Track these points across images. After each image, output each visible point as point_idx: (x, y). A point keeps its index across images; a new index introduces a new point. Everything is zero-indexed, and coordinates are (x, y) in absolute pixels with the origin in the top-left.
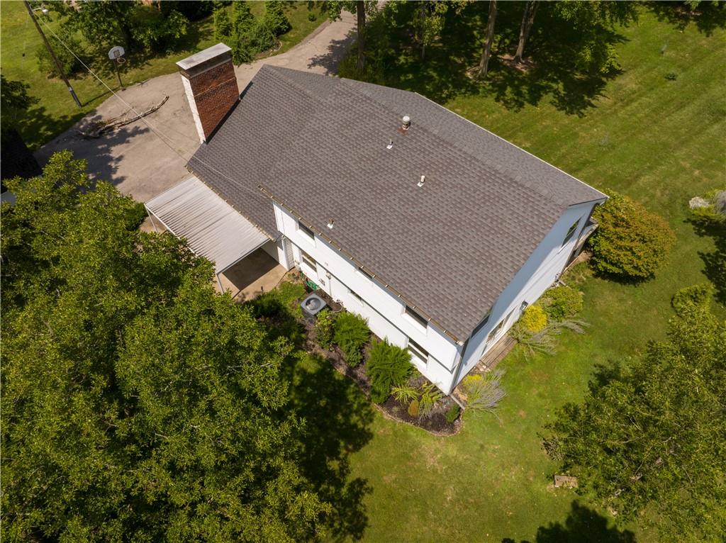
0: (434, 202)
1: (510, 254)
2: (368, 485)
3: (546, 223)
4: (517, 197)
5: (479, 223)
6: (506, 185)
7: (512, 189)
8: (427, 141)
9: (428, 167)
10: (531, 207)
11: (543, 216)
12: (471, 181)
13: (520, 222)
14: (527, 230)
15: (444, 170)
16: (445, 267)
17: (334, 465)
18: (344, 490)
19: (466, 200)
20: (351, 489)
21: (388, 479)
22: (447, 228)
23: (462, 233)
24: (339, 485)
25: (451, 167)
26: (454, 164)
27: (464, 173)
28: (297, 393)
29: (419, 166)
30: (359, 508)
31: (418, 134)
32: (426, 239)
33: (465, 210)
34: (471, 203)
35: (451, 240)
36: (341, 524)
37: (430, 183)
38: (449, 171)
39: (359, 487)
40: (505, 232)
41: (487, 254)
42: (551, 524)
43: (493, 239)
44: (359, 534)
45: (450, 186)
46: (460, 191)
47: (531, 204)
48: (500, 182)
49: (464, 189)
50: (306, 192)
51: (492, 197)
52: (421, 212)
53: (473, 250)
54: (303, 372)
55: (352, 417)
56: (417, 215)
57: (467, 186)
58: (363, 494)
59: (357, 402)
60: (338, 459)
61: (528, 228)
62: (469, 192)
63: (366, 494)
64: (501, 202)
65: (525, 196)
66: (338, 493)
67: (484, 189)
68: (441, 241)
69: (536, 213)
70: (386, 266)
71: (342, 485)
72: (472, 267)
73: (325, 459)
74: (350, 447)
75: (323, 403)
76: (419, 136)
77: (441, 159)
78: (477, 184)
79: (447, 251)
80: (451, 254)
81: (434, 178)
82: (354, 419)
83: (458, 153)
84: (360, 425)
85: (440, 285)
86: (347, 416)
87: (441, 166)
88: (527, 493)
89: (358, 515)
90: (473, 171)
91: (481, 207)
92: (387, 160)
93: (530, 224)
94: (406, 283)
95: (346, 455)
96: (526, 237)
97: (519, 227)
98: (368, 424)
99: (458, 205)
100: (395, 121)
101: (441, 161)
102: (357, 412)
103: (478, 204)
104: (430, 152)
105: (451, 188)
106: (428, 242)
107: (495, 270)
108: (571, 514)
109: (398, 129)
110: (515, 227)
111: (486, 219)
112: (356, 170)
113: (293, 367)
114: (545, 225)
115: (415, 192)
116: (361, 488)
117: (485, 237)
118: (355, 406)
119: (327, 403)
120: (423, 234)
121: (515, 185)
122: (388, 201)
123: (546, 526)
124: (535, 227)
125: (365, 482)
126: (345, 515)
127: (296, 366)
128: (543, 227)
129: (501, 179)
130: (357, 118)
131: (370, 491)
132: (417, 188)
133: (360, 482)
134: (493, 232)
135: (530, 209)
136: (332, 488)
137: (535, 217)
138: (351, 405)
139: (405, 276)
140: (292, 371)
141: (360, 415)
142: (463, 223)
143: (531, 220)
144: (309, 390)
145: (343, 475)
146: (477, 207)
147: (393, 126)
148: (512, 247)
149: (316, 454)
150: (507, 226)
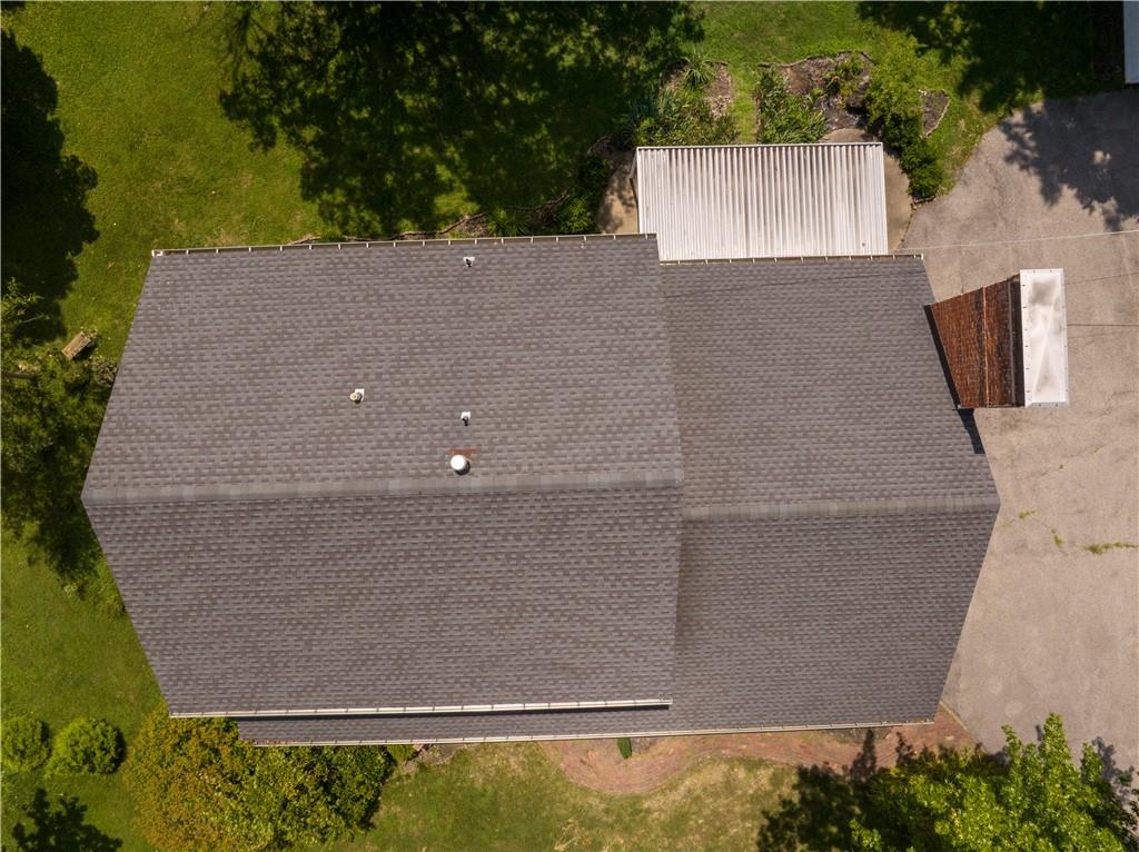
0: (314, 382)
1: (143, 384)
2: (260, 150)
3: (107, 453)
4: (175, 464)
5: (218, 395)
6: (206, 471)
7: (191, 471)
8: (399, 462)
9: (365, 423)
10: (144, 463)
11: (117, 459)
12: (272, 445)
13: (152, 432)
14: (134, 426)
15: (333, 434)
16: (236, 315)
17: (309, 133)
18: (275, 121)
19: (262, 414)
20: (271, 130)
21: (247, 179)
22: (268, 361)
23: (236, 368)
24: (286, 121)
25: (323, 446)
26: (320, 453)
27: (292, 449)
28: (427, 159)
29: (384, 416)
30: (245, 121)
31: (426, 464)
32: (290, 330)
33: (254, 400)
34: (249, 414)
35: (249, 350)
36: (247, 91)
37: (343, 404)
38: (323, 439)
39: (265, 139)
40: (169, 406)
41: (179, 364)
42: (71, 290)
43: (181, 387)
44: (224, 100)
45: (303, 419)
46: (281, 419)
47: (146, 466)
48: (218, 471)
49: (276, 427)
50: (558, 275)
51: (219, 442)
52: (328, 357)
53: (205, 358)
54: (447, 188)
55: (343, 196)
56: (331, 350)
57: (272, 434)
58: (256, 137)
59: (355, 216)
60: (313, 142)
61: (133, 431)
62: (265, 427)
63: (251, 140)
64: (200, 443)
65: (163, 472)
66: (280, 113)
67: (241, 446)
68: (264, 341)
69: (130, 459)
70: (331, 266)
71: (282, 125)
72: (193, 337)
73: (322, 129)
74: (313, 166)
75: (389, 178)
76: (422, 461)
77: (350, 449)
78: (258, 445)
79: (247, 334)
80: (237, 334)
81: (341, 414)
82: (339, 197)
83: (324, 474)
84: (326, 196)
85: (228, 292)
86: (350, 191)
87: (344, 438)
88: (110, 302)
89: (242, 114)
90: (276, 462)
91: (231, 418)
92: (452, 394)
93: (133, 437)
94: (282, 265)
95: (309, 154)
96: (131, 417)
97: (149, 424)
98: (320, 206)
99: (271, 400)
100: (493, 462)
101: (348, 445)
102: (344, 207)
103: (236, 419)
104: (380, 447)
105: (300, 416)
106: (287, 328)
107: (156, 353)
108: (60, 318)
109: (474, 451)
110: (154, 421)
111: (210, 406)
112: (497, 351)
113: (464, 182)
114: (107, 449)
115: (360, 377)
116: (263, 141)
117: (197, 383)
118: (352, 210)
119: (385, 184)
120: (302, 333)
121: (189, 479)
122: (399, 341)
123: (74, 284)
124: (122, 438)
125: (265, 150)
126: (252, 103)
127: (464, 188)
128: (109, 445)
129: (218, 475)
130: (578, 426)
131: (252, 147)
132: (361, 384)
133: (269, 144)
134: (189, 396)
135: (144, 458)
136: (288, 111)
137: (129, 451)
138: (357, 207)
139: (290, 273)
140: (460, 176)
141: (338, 206)
142: (245, 381)
143: (134, 444)
144: (418, 175)
145: (292, 134)
146: (236, 414)
147: (491, 451)
148: (145, 394)
149: (336, 124)
150: (170, 417)
